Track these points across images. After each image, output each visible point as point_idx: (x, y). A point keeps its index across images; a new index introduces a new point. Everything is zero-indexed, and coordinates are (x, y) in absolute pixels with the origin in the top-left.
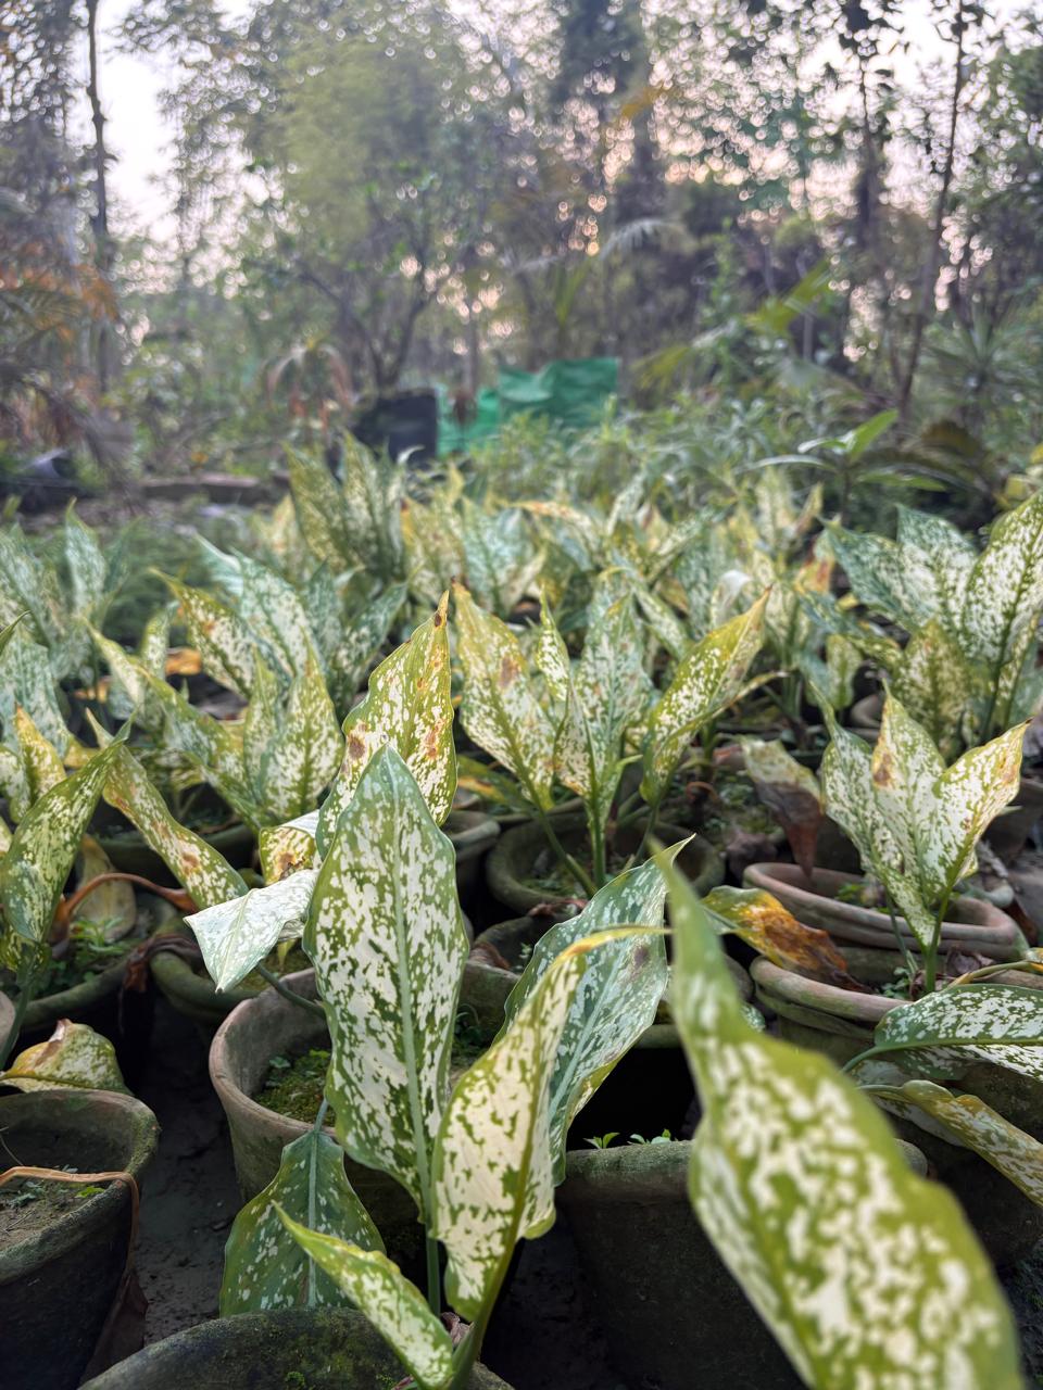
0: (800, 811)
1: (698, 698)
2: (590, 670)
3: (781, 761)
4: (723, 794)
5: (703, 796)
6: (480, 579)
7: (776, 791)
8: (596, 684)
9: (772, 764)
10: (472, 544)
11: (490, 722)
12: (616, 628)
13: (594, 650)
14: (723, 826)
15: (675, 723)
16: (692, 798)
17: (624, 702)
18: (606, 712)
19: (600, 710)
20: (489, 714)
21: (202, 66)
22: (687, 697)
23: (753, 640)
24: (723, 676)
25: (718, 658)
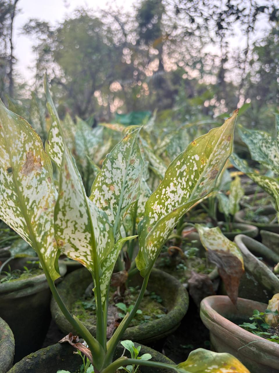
0: (231, 267)
1: (181, 192)
2: (108, 175)
3: (219, 238)
4: (186, 253)
5: (176, 253)
6: (81, 151)
7: (217, 255)
8: (112, 183)
9: (214, 239)
10: (79, 136)
11: (11, 203)
12: (128, 150)
13: (112, 162)
14: (185, 268)
15: (164, 211)
16: (171, 254)
17: (129, 197)
18: (117, 203)
19: (113, 201)
20: (11, 197)
21: (44, 40)
22: (173, 192)
23: (225, 148)
24: (201, 176)
25: (197, 162)
